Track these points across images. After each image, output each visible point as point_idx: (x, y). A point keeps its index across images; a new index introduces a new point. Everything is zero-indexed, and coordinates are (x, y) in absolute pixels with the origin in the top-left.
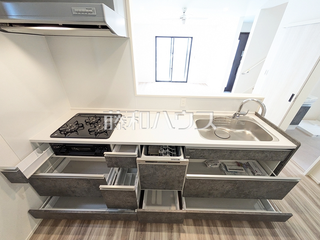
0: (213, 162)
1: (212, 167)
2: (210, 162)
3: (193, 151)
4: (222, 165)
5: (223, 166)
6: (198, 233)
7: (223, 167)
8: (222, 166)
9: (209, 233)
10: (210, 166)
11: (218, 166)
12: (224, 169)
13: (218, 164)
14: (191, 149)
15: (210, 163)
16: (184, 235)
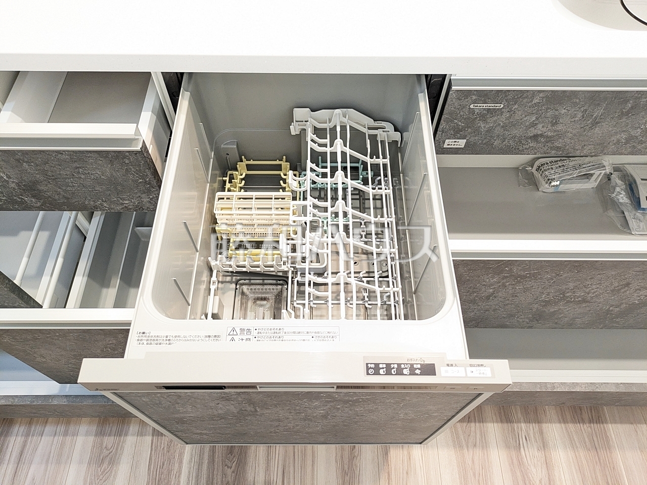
0: (571, 164)
1: (563, 187)
2: (560, 164)
3: (491, 106)
4: (616, 179)
5: (619, 182)
6: (461, 447)
7: (618, 189)
8: (616, 185)
9: (508, 447)
10: (553, 184)
11: (592, 184)
12: (623, 198)
13: (597, 172)
14: (484, 96)
15: (560, 170)
16: (405, 452)
